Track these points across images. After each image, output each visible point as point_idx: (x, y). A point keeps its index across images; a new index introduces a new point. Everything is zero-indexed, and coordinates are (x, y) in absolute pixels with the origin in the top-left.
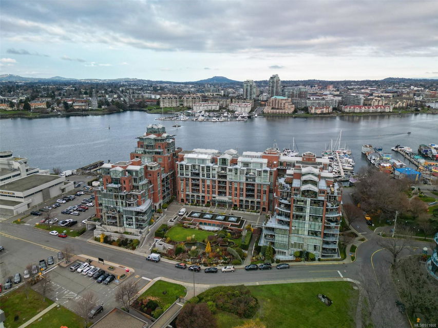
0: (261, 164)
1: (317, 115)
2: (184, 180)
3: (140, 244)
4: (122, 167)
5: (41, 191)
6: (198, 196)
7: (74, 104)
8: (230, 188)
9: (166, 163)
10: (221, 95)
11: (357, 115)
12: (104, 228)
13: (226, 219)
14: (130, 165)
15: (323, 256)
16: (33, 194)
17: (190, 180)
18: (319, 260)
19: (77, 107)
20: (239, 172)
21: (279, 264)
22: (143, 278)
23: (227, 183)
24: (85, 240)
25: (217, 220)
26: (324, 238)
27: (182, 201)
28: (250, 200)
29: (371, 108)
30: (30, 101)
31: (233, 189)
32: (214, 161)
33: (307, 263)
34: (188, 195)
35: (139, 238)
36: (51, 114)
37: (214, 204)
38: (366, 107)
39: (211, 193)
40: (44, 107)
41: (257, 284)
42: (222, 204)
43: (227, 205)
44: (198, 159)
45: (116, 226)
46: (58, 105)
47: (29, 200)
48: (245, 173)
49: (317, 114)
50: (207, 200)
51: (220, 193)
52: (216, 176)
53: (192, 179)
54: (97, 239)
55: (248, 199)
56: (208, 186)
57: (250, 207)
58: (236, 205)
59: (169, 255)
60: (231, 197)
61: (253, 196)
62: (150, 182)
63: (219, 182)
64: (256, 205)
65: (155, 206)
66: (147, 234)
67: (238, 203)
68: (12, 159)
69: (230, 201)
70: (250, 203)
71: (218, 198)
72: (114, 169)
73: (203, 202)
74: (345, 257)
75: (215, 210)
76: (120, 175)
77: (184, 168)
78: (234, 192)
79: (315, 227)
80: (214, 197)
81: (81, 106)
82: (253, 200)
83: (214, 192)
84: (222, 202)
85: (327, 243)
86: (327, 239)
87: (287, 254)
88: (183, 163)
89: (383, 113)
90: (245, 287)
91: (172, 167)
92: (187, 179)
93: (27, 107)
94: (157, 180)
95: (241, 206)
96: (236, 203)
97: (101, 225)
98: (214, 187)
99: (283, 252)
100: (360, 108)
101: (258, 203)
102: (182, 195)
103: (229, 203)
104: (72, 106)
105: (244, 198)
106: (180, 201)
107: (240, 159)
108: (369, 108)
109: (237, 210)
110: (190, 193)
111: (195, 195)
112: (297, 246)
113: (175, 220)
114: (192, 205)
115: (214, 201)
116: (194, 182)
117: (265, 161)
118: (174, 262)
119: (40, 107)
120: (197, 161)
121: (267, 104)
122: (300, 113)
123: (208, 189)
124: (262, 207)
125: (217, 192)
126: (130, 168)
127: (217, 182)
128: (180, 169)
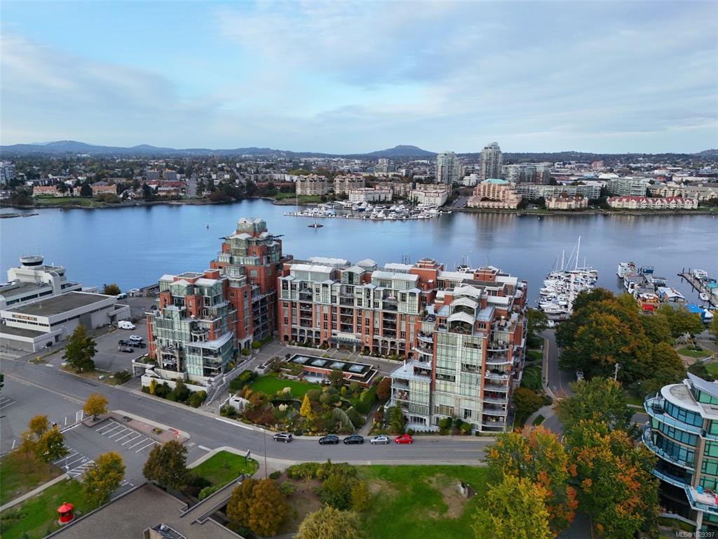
0: (408, 283)
1: (560, 212)
2: (289, 305)
3: (207, 399)
4: (188, 280)
5: (78, 316)
6: (310, 333)
7: (159, 189)
8: (359, 320)
9: (263, 277)
10: (400, 176)
11: (632, 213)
13: (346, 368)
14: (201, 277)
15: (484, 429)
16: (65, 321)
17: (298, 305)
18: (478, 434)
19: (164, 194)
22: (200, 447)
23: (355, 312)
24: (128, 390)
25: (330, 368)
26: (484, 399)
27: (286, 338)
28: (389, 340)
30: (92, 183)
31: (364, 322)
32: (335, 276)
33: (456, 439)
34: (294, 330)
35: (205, 389)
36: (122, 204)
37: (333, 346)
39: (329, 327)
40: (112, 192)
41: (369, 463)
42: (346, 346)
43: (355, 347)
44: (311, 272)
45: (176, 370)
46: (135, 190)
47: (58, 330)
48: (382, 295)
49: (559, 210)
50: (322, 339)
51: (345, 328)
52: (338, 300)
53: (301, 304)
54: (146, 390)
56: (325, 316)
57: (389, 350)
58: (367, 348)
60: (360, 334)
61: (394, 334)
62: (231, 306)
63: (343, 310)
64: (398, 349)
65: (240, 344)
66: (219, 385)
67: (370, 346)
69: (359, 340)
70: (389, 345)
71: (341, 335)
72: (176, 283)
73: (318, 341)
75: (332, 353)
76: (185, 292)
77: (289, 286)
78: (364, 327)
79: (470, 380)
80: (334, 334)
82: (394, 340)
83: (333, 327)
84: (345, 342)
85: (493, 407)
86: (491, 401)
87: (427, 422)
88: (288, 278)
89: (680, 212)
91: (272, 285)
92: (293, 305)
93: (87, 192)
94: (243, 302)
95: (376, 349)
96: (367, 345)
97: (153, 369)
98: (333, 318)
99: (422, 419)
100: (638, 201)
101: (402, 345)
102: (286, 329)
103: (357, 343)
104: (156, 191)
105: (380, 337)
106: (283, 339)
107: (375, 274)
108: (654, 202)
109: (368, 355)
110: (298, 327)
111: (306, 329)
112: (445, 410)
113: (266, 367)
114: (299, 345)
115: (335, 340)
116: (303, 309)
117: (415, 278)
119: (106, 192)
120: (309, 276)
121: (474, 192)
122: (531, 207)
123: (326, 321)
124: (407, 352)
125: (338, 327)
126: (202, 282)
127: (338, 310)
128: (283, 288)
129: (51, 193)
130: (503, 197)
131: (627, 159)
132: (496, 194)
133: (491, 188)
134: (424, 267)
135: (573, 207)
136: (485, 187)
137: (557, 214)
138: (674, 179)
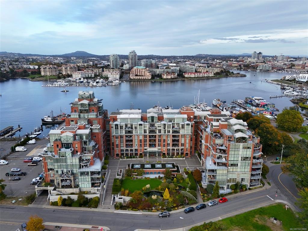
0: (183, 119)
2: (119, 137)
3: (101, 201)
4: (72, 132)
6: (131, 150)
8: (160, 141)
9: (101, 124)
10: (91, 65)
11: (193, 79)
12: (58, 191)
13: (164, 167)
14: (78, 129)
15: (250, 186)
17: (124, 137)
18: (250, 189)
20: (167, 127)
23: (157, 137)
24: (39, 206)
25: (157, 168)
26: (252, 172)
27: (117, 155)
28: (176, 148)
29: (201, 74)
31: (162, 141)
34: (122, 150)
35: (98, 195)
37: (146, 155)
38: (198, 74)
39: (143, 146)
42: (152, 154)
43: (157, 154)
44: (130, 119)
45: (72, 188)
48: (171, 127)
49: (168, 79)
50: (139, 153)
51: (150, 146)
52: (148, 131)
53: (126, 136)
55: (174, 148)
56: (141, 141)
57: (175, 153)
58: (164, 154)
60: (160, 147)
61: (178, 145)
63: (150, 136)
64: (180, 152)
67: (166, 152)
69: (160, 150)
70: (175, 151)
71: (150, 149)
72: (64, 135)
73: (137, 154)
77: (119, 127)
78: (162, 143)
79: (245, 164)
80: (146, 149)
82: (178, 148)
83: (145, 145)
84: (152, 152)
86: (254, 173)
87: (225, 189)
88: (117, 123)
92: (121, 137)
94: (101, 140)
95: (168, 154)
96: (164, 152)
98: (145, 141)
100: (195, 74)
101: (182, 150)
102: (117, 150)
103: (158, 152)
105: (171, 147)
106: (116, 156)
107: (165, 116)
109: (166, 157)
110: (125, 148)
111: (129, 149)
112: (232, 181)
113: (122, 174)
114: (127, 158)
115: (147, 152)
116: (127, 139)
117: (185, 116)
120: (129, 120)
121: (131, 72)
122: (156, 78)
123: (141, 143)
124: (185, 153)
125: (148, 145)
127: (148, 137)
128: (115, 129)
130: (144, 74)
131: (174, 58)
132: (141, 73)
133: (138, 71)
134: (187, 110)
135: (173, 77)
136: (135, 70)
138: (195, 65)
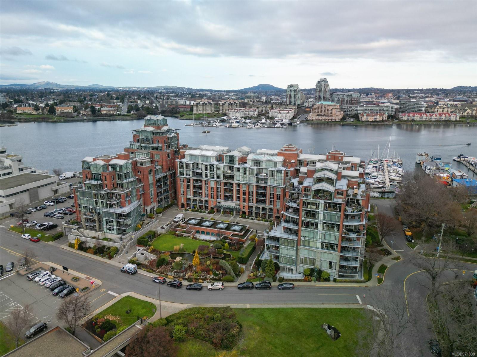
0: (275, 163)
1: (369, 123)
2: (185, 181)
3: (119, 253)
4: (104, 160)
5: (28, 190)
6: (201, 201)
7: (102, 109)
8: (238, 192)
9: (164, 160)
10: (262, 102)
11: (417, 123)
12: (81, 232)
13: (228, 228)
14: (114, 158)
15: (340, 276)
16: (18, 193)
17: (191, 181)
18: (335, 280)
19: (105, 112)
20: (248, 172)
21: (282, 283)
22: (110, 292)
23: (235, 185)
24: (58, 245)
25: (217, 228)
26: (341, 252)
27: (183, 205)
28: (261, 206)
29: (434, 115)
30: (57, 105)
31: (241, 193)
32: (220, 159)
33: (318, 284)
34: (189, 200)
35: (118, 245)
36: (76, 118)
37: (218, 211)
38: (428, 115)
39: (215, 197)
40: (70, 111)
41: (248, 306)
42: (228, 211)
43: (235, 212)
44: (202, 156)
45: (96, 230)
46: (85, 109)
47: (12, 200)
48: (255, 173)
50: (210, 206)
51: (226, 198)
52: (222, 176)
53: (194, 180)
54: (71, 246)
56: (212, 189)
57: (261, 214)
58: (244, 213)
59: (150, 267)
60: (239, 202)
61: (264, 202)
62: (139, 181)
63: (225, 184)
64: (268, 213)
65: (147, 210)
66: (128, 241)
67: (246, 210)
68: (4, 157)
69: (238, 207)
70: (261, 210)
71: (224, 203)
72: (94, 162)
73: (207, 207)
74: (369, 279)
75: (218, 217)
76: (102, 170)
77: (184, 166)
78: (242, 196)
79: (330, 237)
80: (219, 203)
81: (109, 111)
82: (264, 207)
83: (219, 197)
84: (227, 208)
85: (346, 259)
86: (346, 254)
87: (294, 271)
88: (183, 160)
89: (448, 122)
90: (231, 309)
91: (173, 166)
92: (188, 180)
93: (52, 110)
94: (148, 178)
95: (251, 213)
96: (244, 210)
97: (78, 229)
98: (218, 190)
99: (289, 269)
100: (421, 116)
101: (271, 210)
102: (183, 199)
103: (236, 209)
104: (99, 111)
105: (254, 204)
106: (180, 206)
107: (250, 157)
108: (431, 116)
109: (245, 218)
110: (192, 197)
111: (198, 199)
112: (308, 262)
113: (166, 227)
114: (192, 211)
115: (220, 207)
116: (196, 184)
117: (281, 159)
118: (153, 275)
119: (66, 111)
120: (200, 158)
121: (312, 110)
123: (212, 193)
124: (275, 215)
125: (222, 197)
126: (115, 162)
127: (222, 184)
128: (180, 168)
129: (29, 112)
130: (331, 113)
132: (326, 112)
133: (323, 108)
135: (378, 120)
136: (319, 107)
137: (367, 124)
